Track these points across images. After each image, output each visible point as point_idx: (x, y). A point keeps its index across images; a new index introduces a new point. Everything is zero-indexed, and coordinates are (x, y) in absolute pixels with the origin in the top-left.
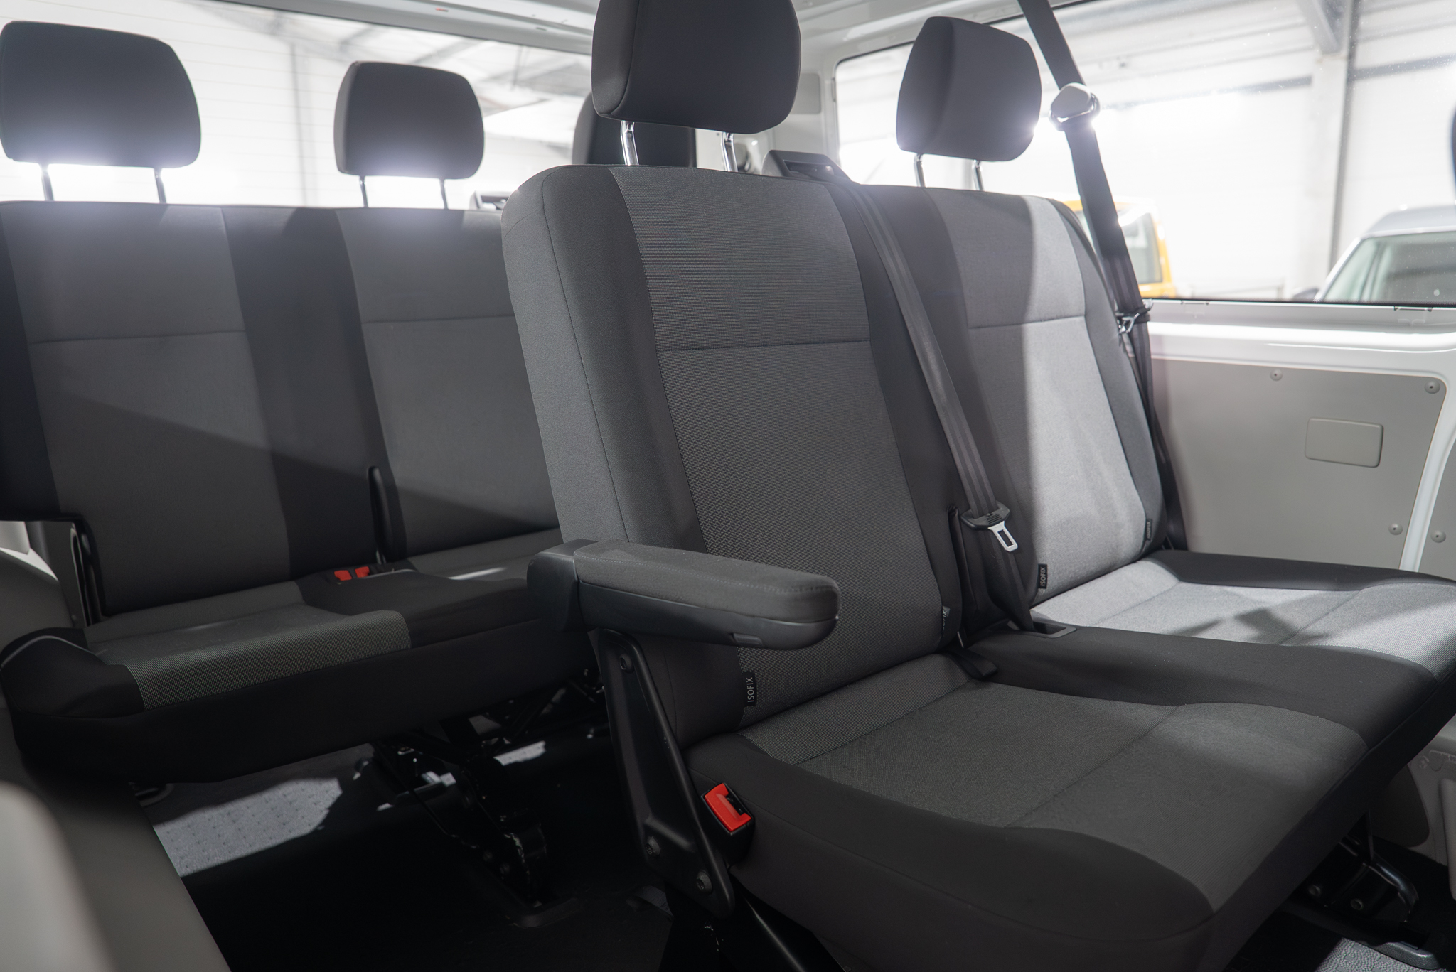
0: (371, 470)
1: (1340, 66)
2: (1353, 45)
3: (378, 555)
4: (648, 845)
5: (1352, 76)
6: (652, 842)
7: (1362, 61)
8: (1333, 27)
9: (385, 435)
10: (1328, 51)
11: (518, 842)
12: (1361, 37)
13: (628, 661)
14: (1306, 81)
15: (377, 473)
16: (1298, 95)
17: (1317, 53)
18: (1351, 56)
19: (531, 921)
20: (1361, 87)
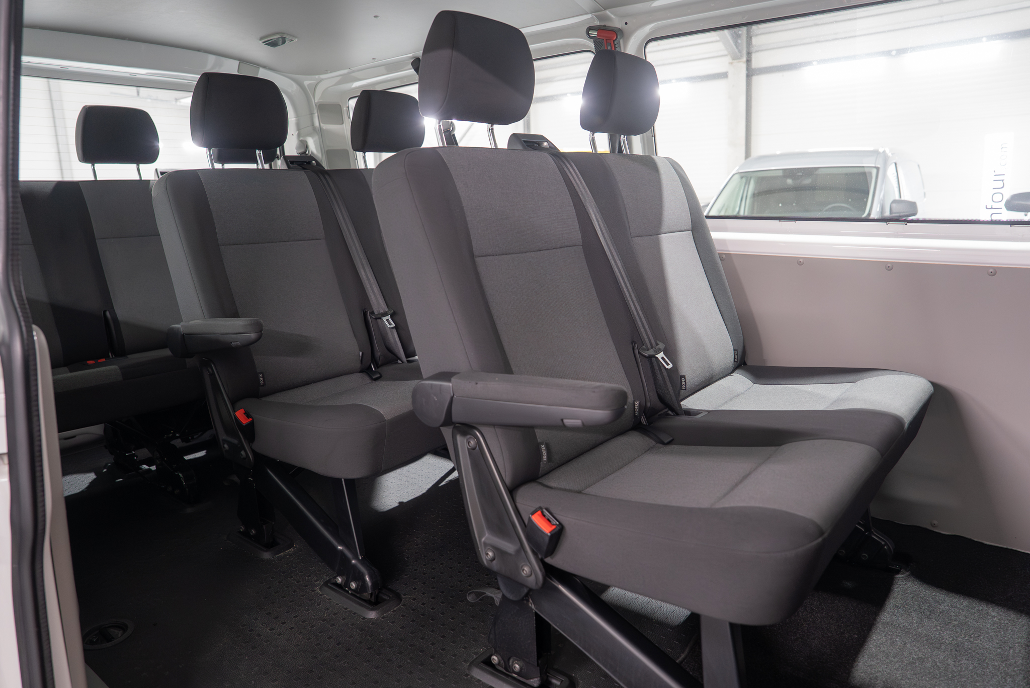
0: (105, 312)
1: (743, 66)
2: (749, 54)
3: (110, 354)
4: (224, 447)
5: (751, 73)
6: (226, 446)
7: (755, 64)
8: (736, 43)
9: (111, 294)
10: (735, 58)
11: (181, 476)
12: (753, 49)
13: (210, 370)
14: (724, 75)
15: (108, 314)
16: (720, 84)
17: (728, 59)
18: (749, 61)
19: (189, 510)
20: (755, 79)
